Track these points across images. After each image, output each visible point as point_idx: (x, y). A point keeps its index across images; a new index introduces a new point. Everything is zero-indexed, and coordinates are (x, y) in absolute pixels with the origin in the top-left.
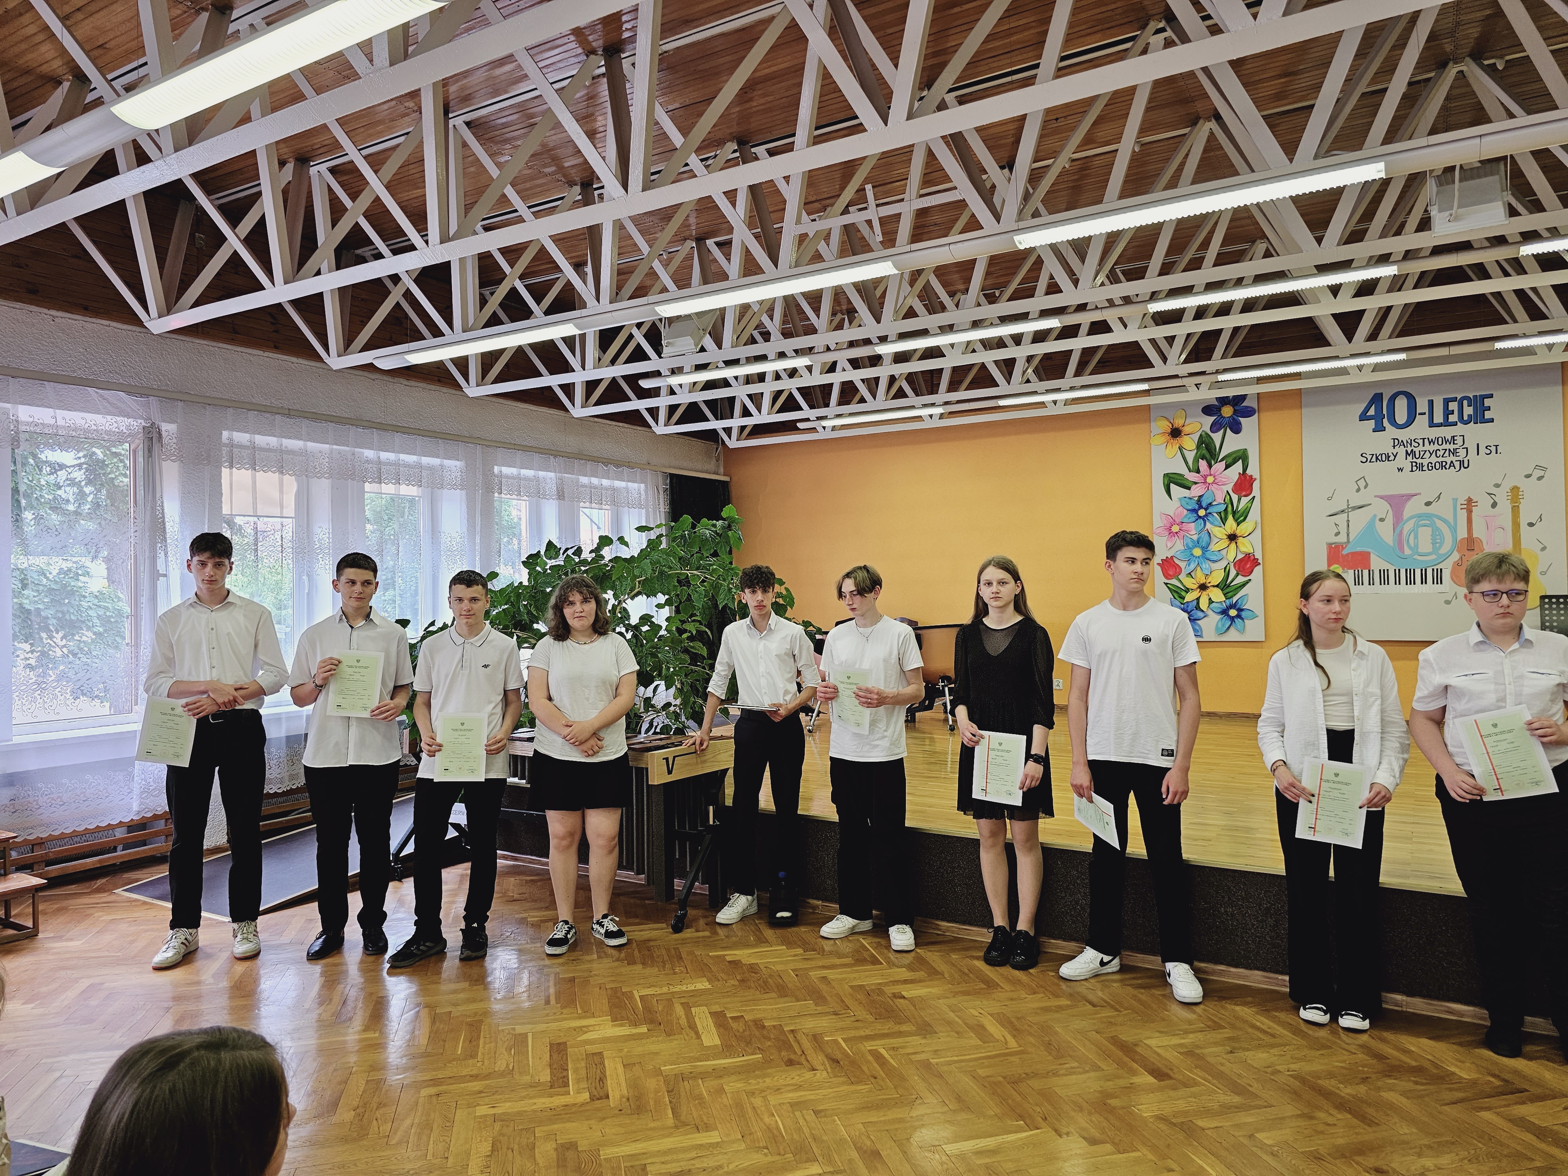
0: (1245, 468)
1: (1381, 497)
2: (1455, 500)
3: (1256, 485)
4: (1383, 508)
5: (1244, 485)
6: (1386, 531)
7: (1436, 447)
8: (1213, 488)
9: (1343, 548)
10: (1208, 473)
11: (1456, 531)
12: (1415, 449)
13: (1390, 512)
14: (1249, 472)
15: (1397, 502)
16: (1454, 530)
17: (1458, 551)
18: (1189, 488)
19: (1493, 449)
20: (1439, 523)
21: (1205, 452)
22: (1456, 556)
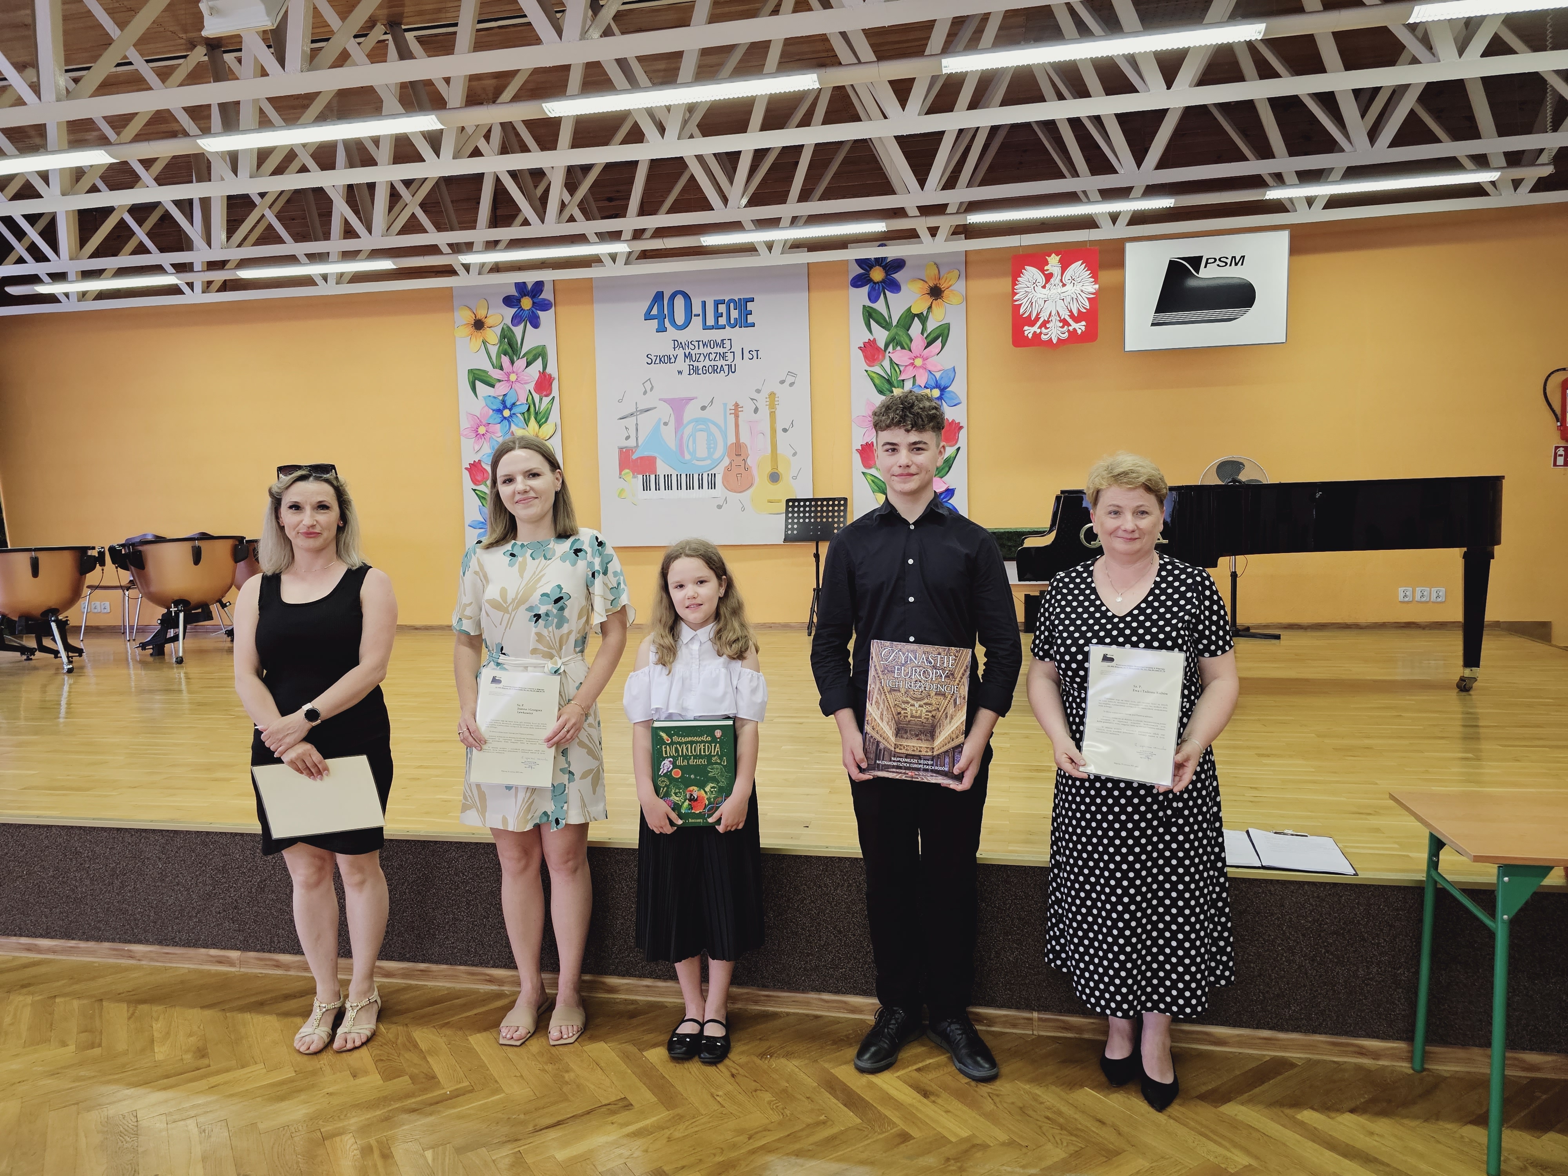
0: (545, 367)
1: (665, 401)
2: (725, 405)
3: (555, 385)
4: (665, 412)
5: (544, 384)
6: (668, 434)
7: (709, 350)
8: (516, 386)
9: (633, 453)
10: (510, 370)
11: (726, 436)
12: (692, 352)
13: (673, 416)
14: (548, 371)
15: (678, 405)
16: (725, 437)
17: (729, 456)
18: (493, 386)
19: (755, 353)
20: (713, 429)
21: (507, 347)
22: (726, 462)
